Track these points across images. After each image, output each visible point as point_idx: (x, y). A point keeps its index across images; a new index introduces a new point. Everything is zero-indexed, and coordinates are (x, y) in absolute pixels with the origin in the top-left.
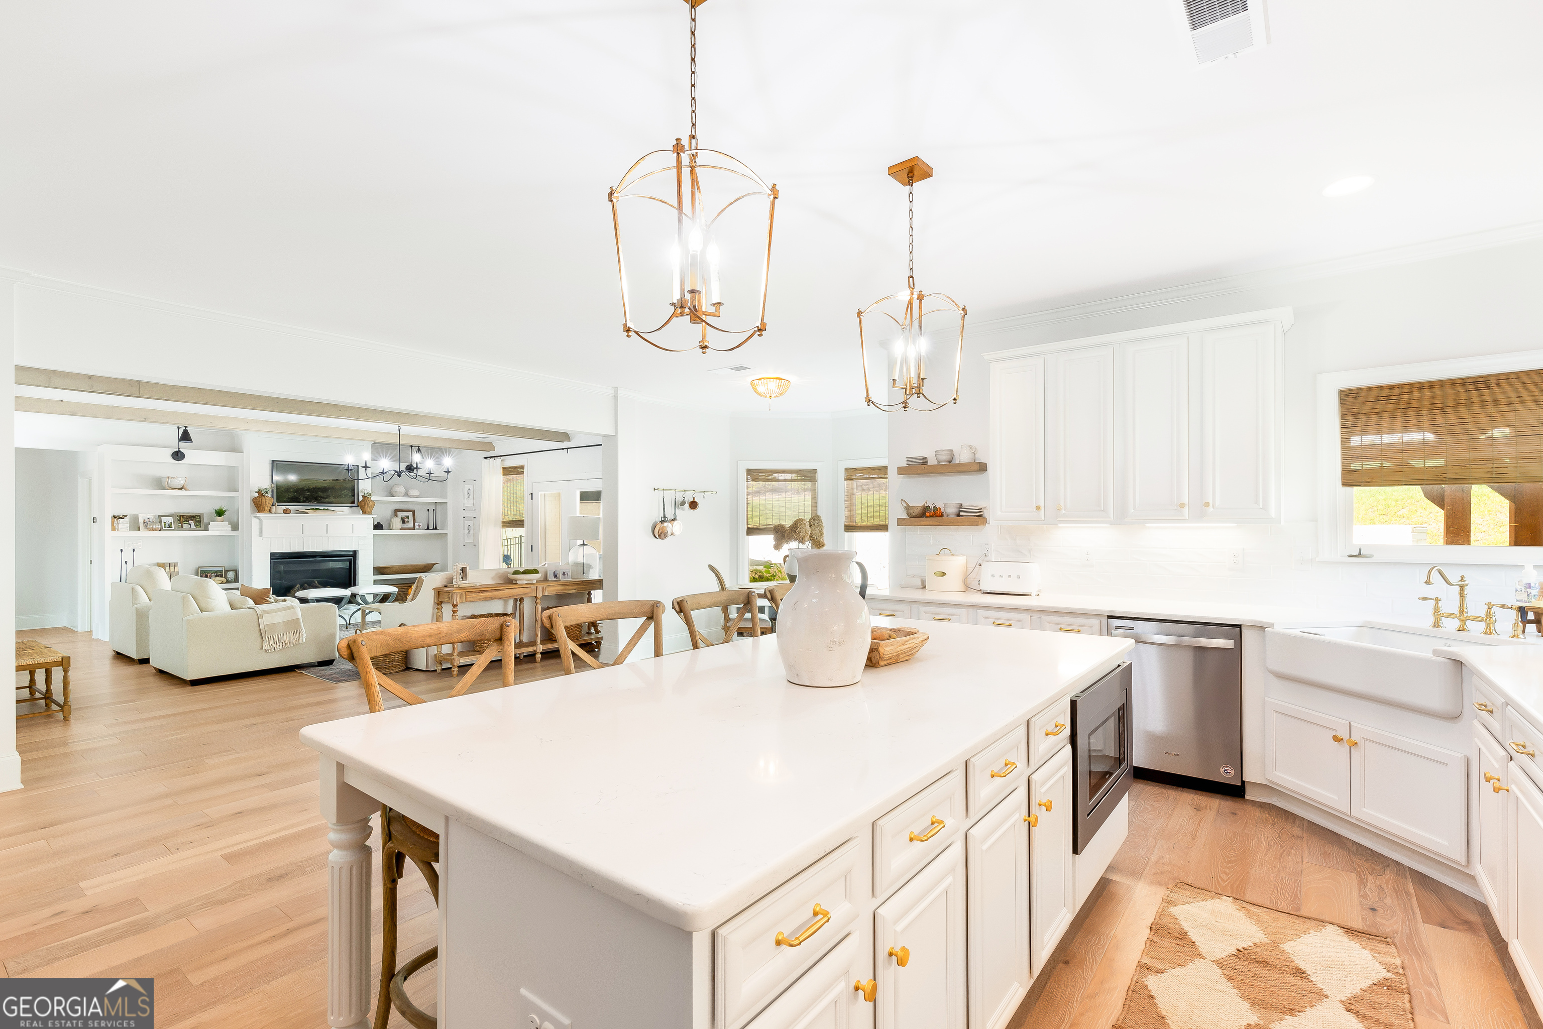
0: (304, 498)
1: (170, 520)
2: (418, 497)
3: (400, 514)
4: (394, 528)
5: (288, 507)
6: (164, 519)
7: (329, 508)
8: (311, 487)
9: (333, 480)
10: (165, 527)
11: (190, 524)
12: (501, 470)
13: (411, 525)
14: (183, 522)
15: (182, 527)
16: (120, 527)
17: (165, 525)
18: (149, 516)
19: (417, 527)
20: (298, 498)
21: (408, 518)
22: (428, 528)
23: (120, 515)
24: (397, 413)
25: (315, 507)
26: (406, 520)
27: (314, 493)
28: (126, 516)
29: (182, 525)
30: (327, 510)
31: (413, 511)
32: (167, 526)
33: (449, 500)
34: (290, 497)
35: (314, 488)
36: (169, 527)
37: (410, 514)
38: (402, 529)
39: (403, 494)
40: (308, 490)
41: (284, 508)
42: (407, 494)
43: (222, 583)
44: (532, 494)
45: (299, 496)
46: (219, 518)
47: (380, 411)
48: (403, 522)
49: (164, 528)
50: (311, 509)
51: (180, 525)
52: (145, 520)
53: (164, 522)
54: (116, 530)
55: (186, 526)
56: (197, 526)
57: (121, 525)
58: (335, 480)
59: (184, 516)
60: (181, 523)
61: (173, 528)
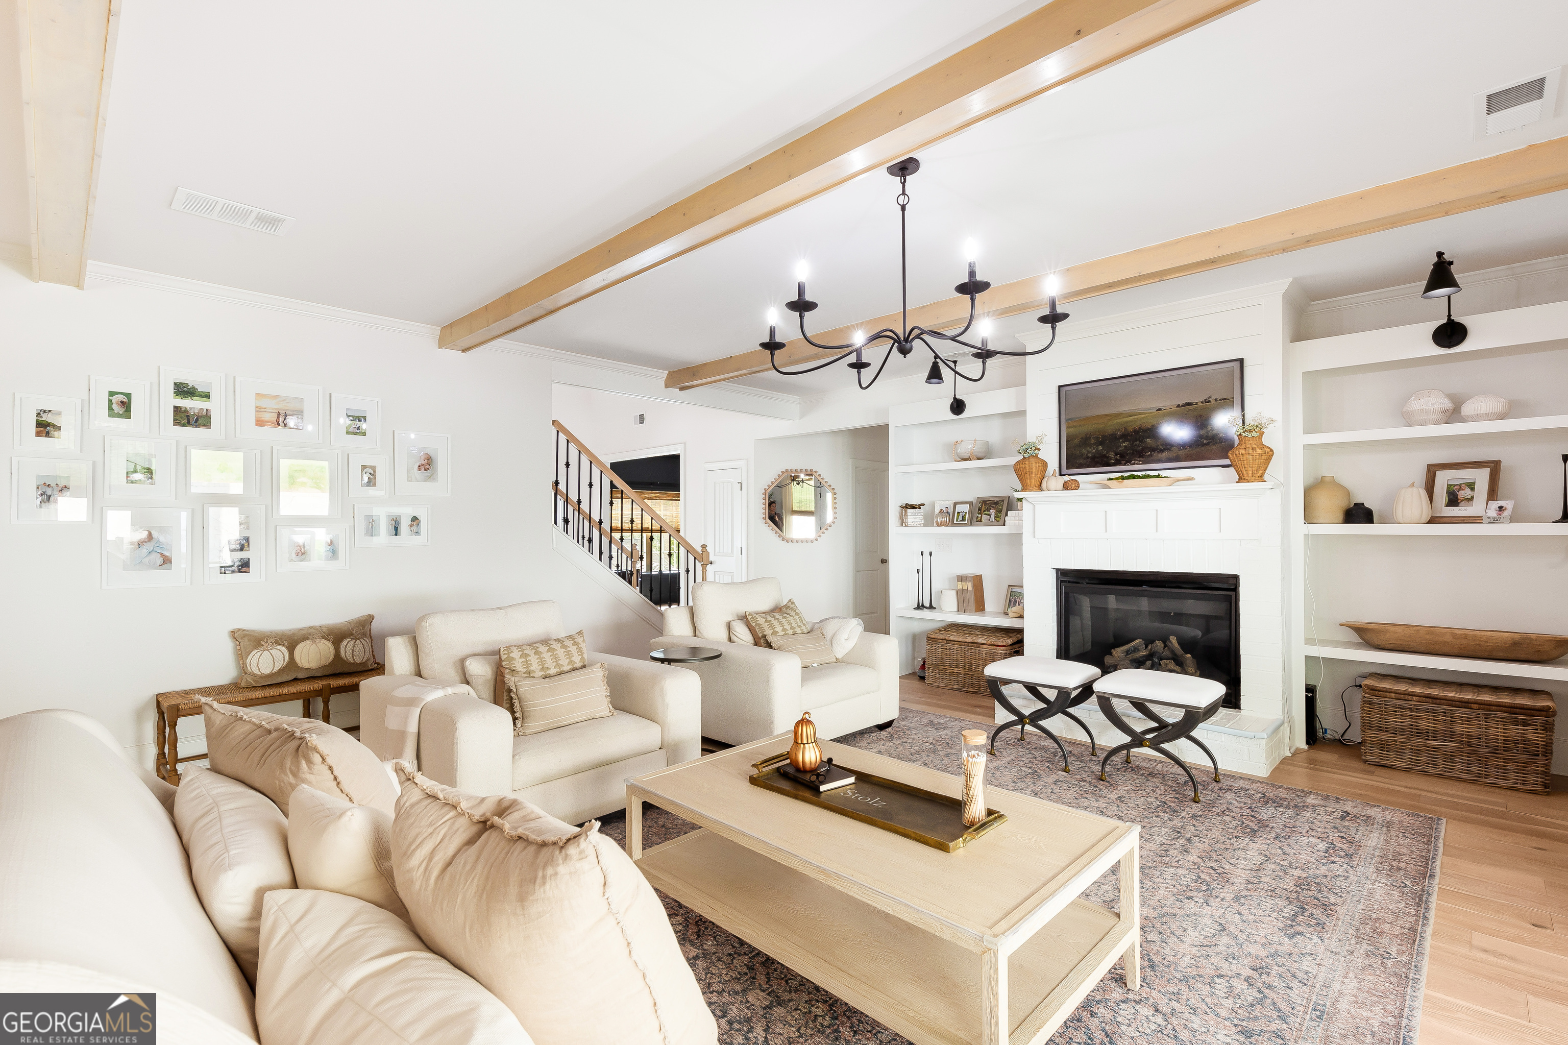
0: (1116, 454)
1: (965, 508)
2: (1505, 416)
3: (1444, 476)
4: (1405, 518)
6: (959, 508)
7: (1162, 473)
8: (1131, 429)
9: (1178, 406)
10: (957, 521)
11: (990, 515)
13: (1474, 509)
14: (983, 511)
15: (981, 521)
16: (910, 521)
17: (958, 516)
18: (947, 503)
20: (1104, 456)
21: (1471, 486)
22: (1562, 519)
23: (917, 503)
25: (1126, 474)
26: (1464, 493)
27: (1138, 443)
28: (923, 505)
29: (981, 516)
30: (1158, 476)
31: (1494, 466)
32: (960, 518)
34: (1090, 455)
35: (1136, 432)
36: (963, 520)
37: (1482, 476)
38: (1433, 520)
39: (1439, 416)
40: (1125, 436)
42: (1454, 414)
45: (1108, 452)
48: (1451, 501)
49: (955, 522)
50: (1117, 479)
51: (978, 517)
52: (941, 510)
53: (958, 513)
54: (904, 525)
55: (985, 518)
56: (996, 517)
57: (912, 517)
58: (1182, 406)
59: (987, 502)
60: (981, 514)
61: (966, 522)
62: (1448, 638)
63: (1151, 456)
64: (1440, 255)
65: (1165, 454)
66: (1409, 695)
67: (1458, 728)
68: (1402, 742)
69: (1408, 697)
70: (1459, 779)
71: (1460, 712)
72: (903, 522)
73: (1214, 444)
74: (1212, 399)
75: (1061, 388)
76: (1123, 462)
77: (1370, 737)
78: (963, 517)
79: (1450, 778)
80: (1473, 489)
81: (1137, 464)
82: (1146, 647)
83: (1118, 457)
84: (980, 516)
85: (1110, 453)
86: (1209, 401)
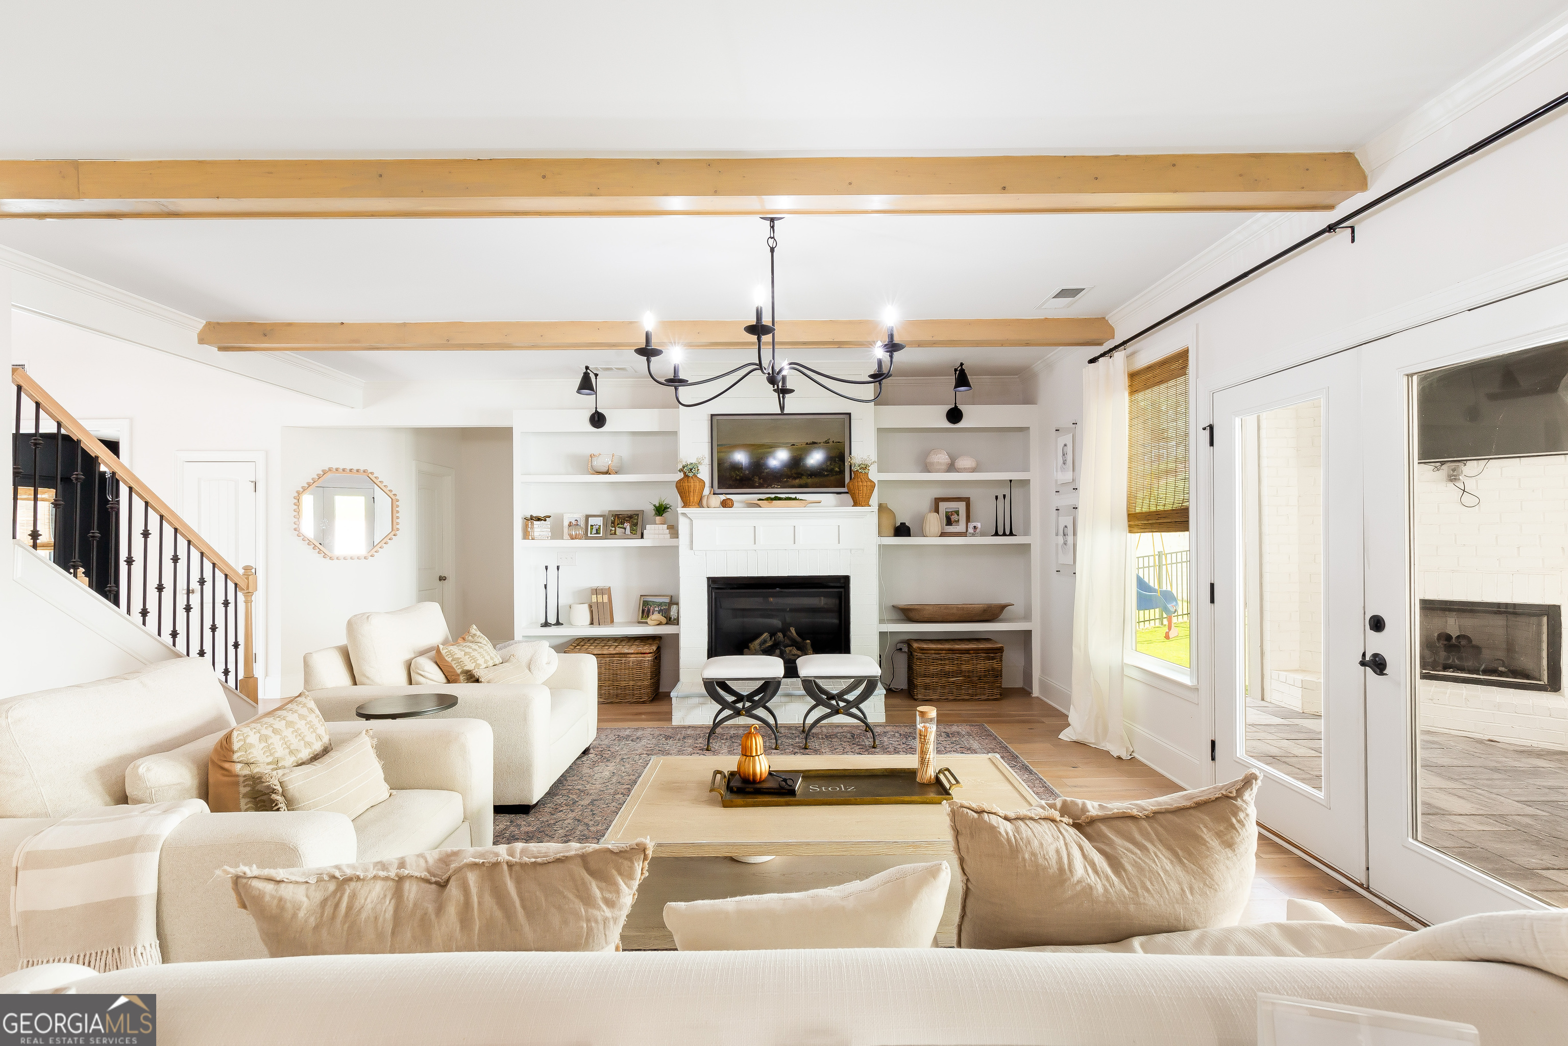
0: (760, 479)
1: (599, 521)
2: (973, 470)
3: (943, 506)
4: (928, 534)
5: (729, 496)
6: (592, 521)
7: (798, 496)
9: (807, 444)
10: (591, 534)
11: (625, 529)
12: (1124, 381)
13: (961, 528)
14: (618, 525)
15: (615, 534)
16: (536, 534)
17: (592, 529)
18: (577, 516)
19: (971, 530)
21: (957, 513)
22: (996, 534)
23: (542, 515)
24: (709, 164)
25: (773, 496)
28: (549, 517)
29: (615, 530)
30: (795, 499)
31: (967, 501)
32: (594, 531)
33: (1033, 475)
34: (738, 478)
36: (597, 533)
37: (961, 506)
38: (943, 534)
39: (944, 467)
41: (723, 497)
42: (951, 468)
43: (660, 624)
44: (1211, 428)
46: (658, 518)
47: (658, 162)
48: (949, 522)
49: (589, 535)
50: (767, 499)
51: (611, 530)
52: (570, 522)
53: (592, 526)
54: (530, 538)
55: (619, 531)
56: (632, 530)
57: (539, 530)
58: (810, 444)
59: (620, 516)
60: (614, 527)
61: (601, 535)
62: (955, 611)
63: (787, 481)
64: (962, 364)
65: (797, 481)
66: (941, 650)
67: (964, 667)
68: (937, 682)
69: (941, 652)
70: (964, 700)
71: (965, 657)
72: (526, 535)
73: (832, 476)
74: (831, 441)
75: (715, 418)
76: (765, 486)
77: (920, 682)
78: (597, 530)
79: (959, 700)
80: (958, 515)
81: (777, 488)
82: (771, 639)
83: (761, 481)
84: (613, 529)
85: (755, 477)
86: (828, 443)
